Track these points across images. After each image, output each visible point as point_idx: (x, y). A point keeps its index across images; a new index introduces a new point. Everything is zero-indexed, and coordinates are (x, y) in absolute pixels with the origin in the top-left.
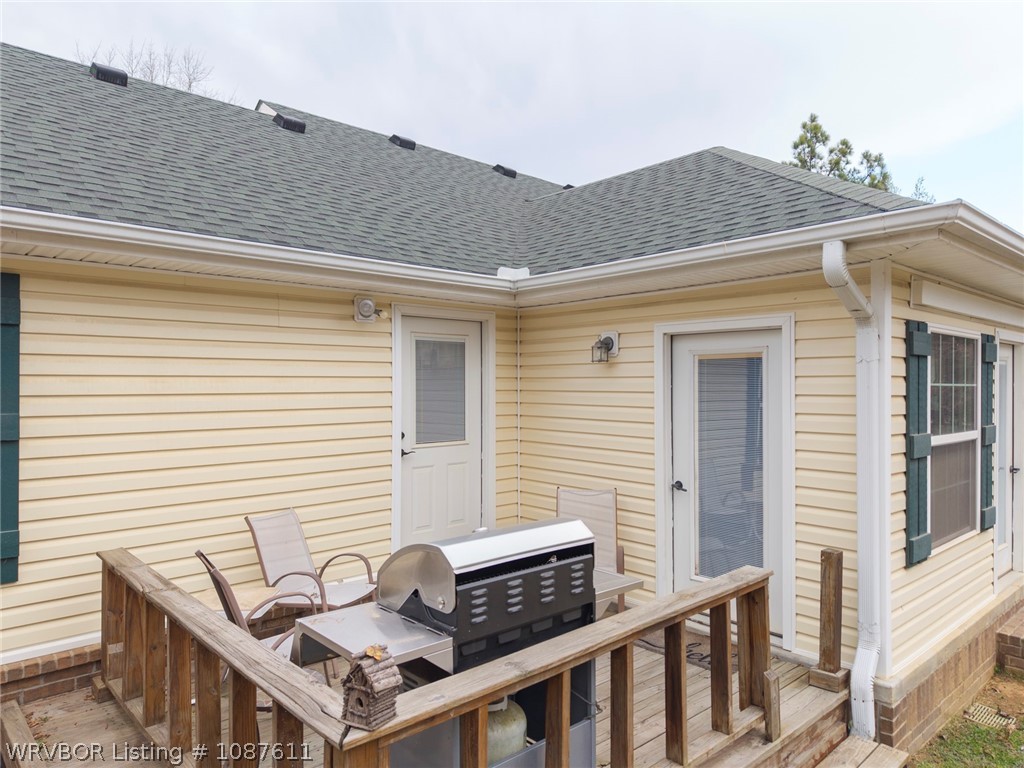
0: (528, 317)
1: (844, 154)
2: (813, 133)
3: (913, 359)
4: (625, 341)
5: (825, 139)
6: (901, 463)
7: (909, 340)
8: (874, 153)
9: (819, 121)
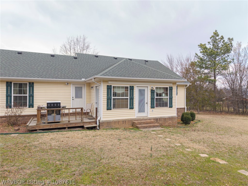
1: (222, 39)
5: (218, 36)
8: (231, 38)
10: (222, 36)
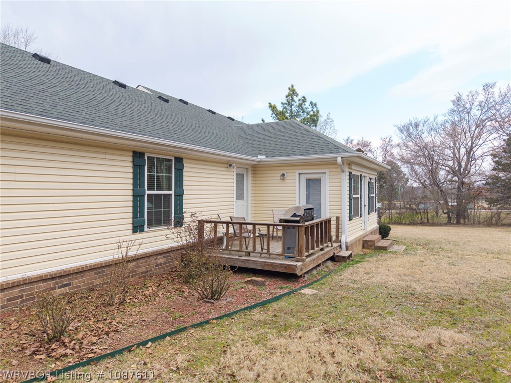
0: (258, 167)
1: (304, 102)
2: (293, 92)
3: (350, 179)
4: (288, 174)
5: (297, 95)
6: (348, 200)
7: (350, 176)
8: (314, 102)
9: (295, 88)
10: (304, 97)
